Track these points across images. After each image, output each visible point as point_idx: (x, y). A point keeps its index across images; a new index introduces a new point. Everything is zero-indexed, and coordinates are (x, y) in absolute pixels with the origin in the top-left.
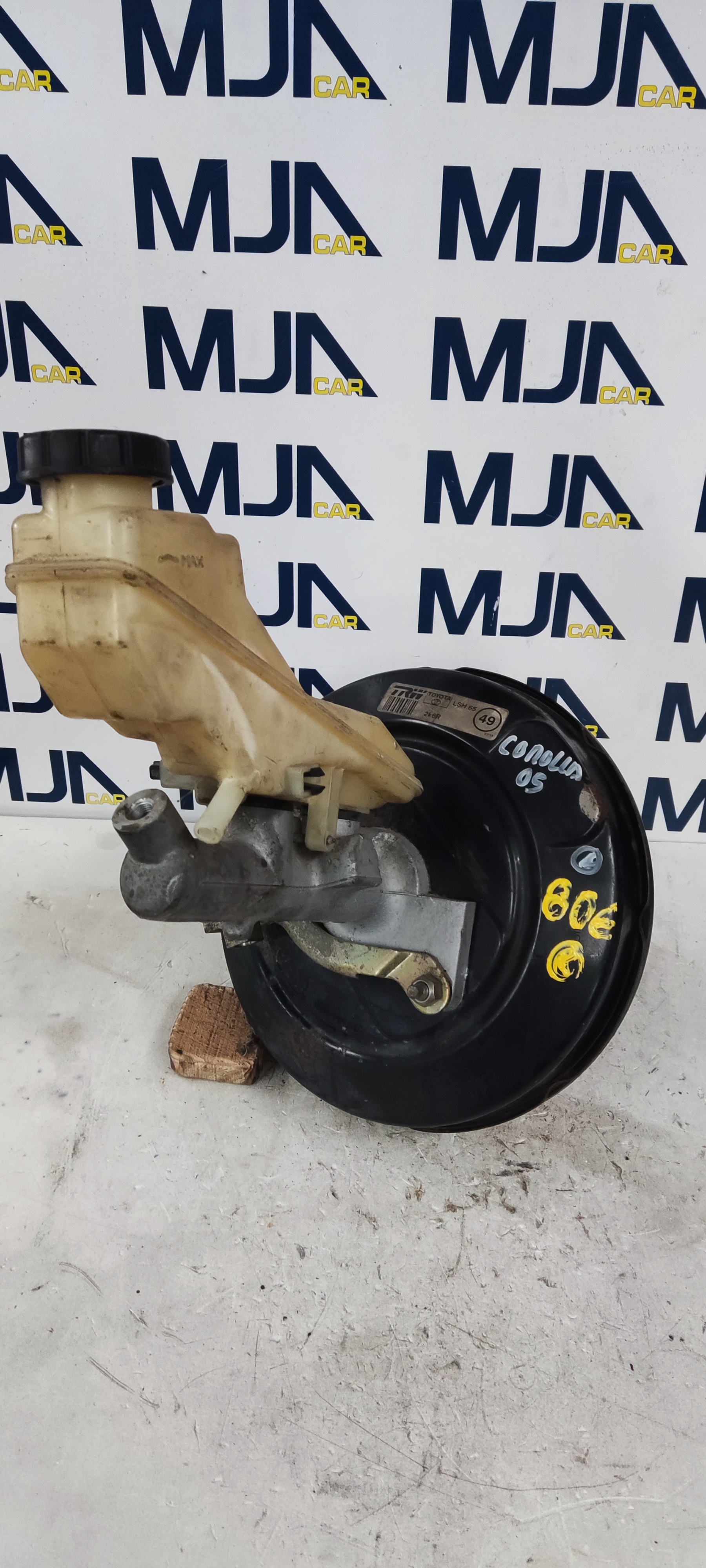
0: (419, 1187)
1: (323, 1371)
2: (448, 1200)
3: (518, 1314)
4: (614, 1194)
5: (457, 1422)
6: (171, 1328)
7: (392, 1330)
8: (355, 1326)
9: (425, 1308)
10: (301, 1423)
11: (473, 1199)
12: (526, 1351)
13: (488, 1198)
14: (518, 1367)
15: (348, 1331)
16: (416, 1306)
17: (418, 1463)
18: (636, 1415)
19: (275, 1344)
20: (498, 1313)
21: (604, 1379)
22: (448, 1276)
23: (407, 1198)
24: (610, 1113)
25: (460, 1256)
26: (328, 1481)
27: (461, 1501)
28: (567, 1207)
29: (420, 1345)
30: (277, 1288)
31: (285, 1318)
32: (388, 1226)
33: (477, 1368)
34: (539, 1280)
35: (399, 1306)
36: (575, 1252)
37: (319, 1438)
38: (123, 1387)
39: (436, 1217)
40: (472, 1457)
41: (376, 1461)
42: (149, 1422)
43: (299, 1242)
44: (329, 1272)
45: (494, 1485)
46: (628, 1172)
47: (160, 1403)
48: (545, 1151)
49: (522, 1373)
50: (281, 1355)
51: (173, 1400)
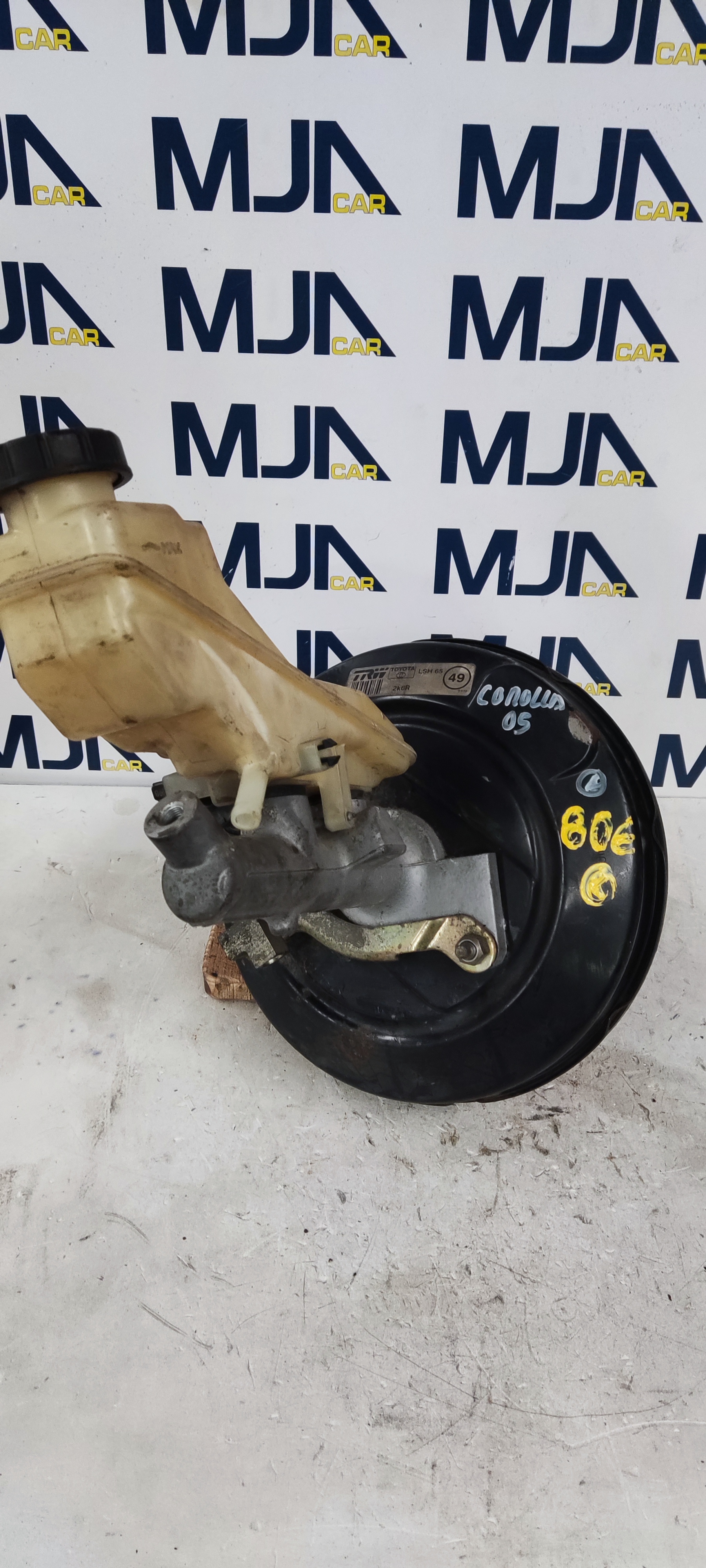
0: (453, 1132)
1: (370, 1308)
2: (482, 1144)
3: (556, 1249)
4: (643, 1135)
5: (503, 1353)
6: (219, 1272)
7: (435, 1268)
8: (399, 1265)
9: (466, 1247)
10: (352, 1359)
11: (507, 1143)
12: (567, 1285)
13: (521, 1141)
14: (559, 1300)
15: (392, 1270)
16: (457, 1245)
17: (468, 1394)
18: (676, 1343)
19: (321, 1284)
20: (538, 1250)
21: (643, 1310)
22: (487, 1216)
23: (442, 1143)
24: (635, 1058)
25: (497, 1197)
26: (382, 1414)
27: (512, 1430)
28: (598, 1148)
29: (463, 1281)
30: (321, 1232)
31: (330, 1260)
32: (425, 1170)
33: (520, 1302)
34: (575, 1217)
35: (441, 1246)
36: (609, 1191)
37: (371, 1373)
38: (175, 1330)
39: (471, 1161)
40: (520, 1386)
41: (428, 1393)
42: (204, 1363)
43: (339, 1188)
44: (371, 1215)
45: (543, 1412)
46: (655, 1113)
47: (213, 1345)
48: (574, 1095)
49: (564, 1306)
50: (329, 1295)
51: (225, 1342)
